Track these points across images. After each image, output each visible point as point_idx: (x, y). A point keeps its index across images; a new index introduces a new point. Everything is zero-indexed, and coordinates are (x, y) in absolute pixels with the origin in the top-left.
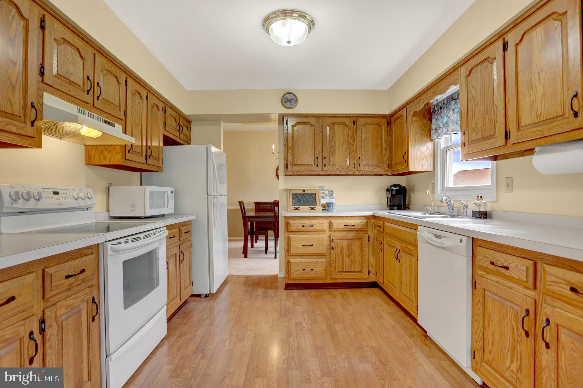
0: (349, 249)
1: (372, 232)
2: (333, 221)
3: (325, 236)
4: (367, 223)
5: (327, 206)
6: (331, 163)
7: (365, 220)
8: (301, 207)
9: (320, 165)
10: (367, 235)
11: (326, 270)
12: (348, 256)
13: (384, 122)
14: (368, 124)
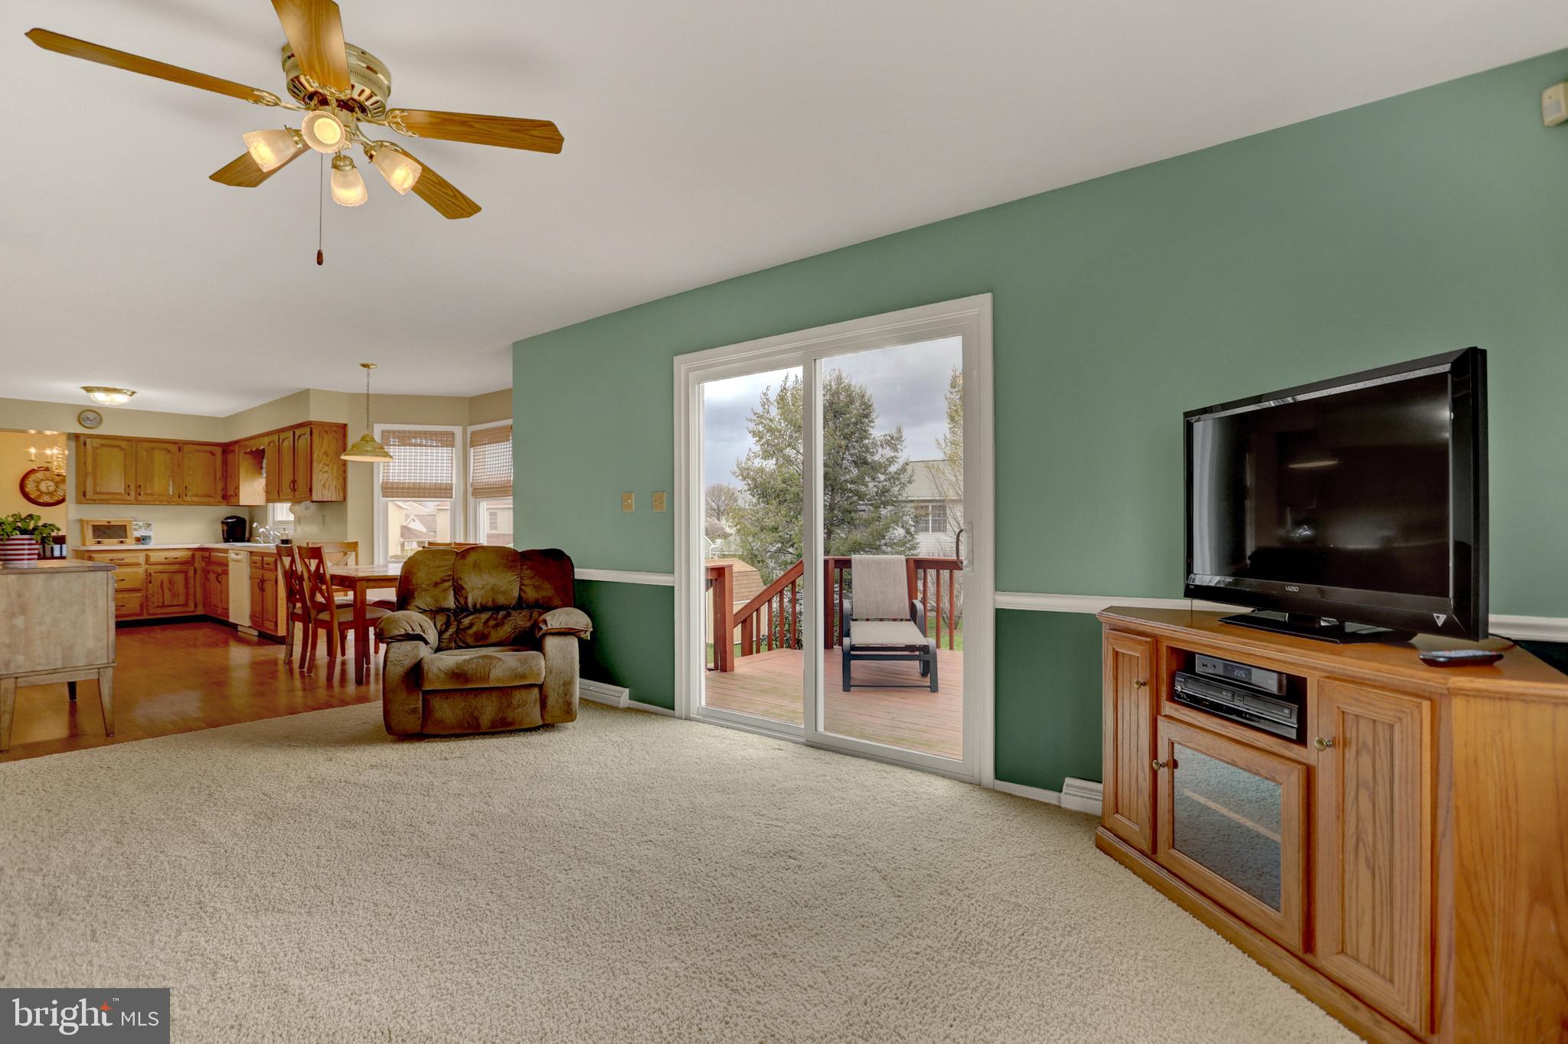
0: (171, 582)
1: (199, 564)
2: (149, 553)
3: (141, 570)
4: (193, 555)
5: (140, 540)
6: (149, 491)
7: (190, 553)
8: (105, 541)
9: (133, 493)
10: (192, 568)
11: (142, 606)
12: (170, 590)
13: (218, 451)
14: (198, 451)
